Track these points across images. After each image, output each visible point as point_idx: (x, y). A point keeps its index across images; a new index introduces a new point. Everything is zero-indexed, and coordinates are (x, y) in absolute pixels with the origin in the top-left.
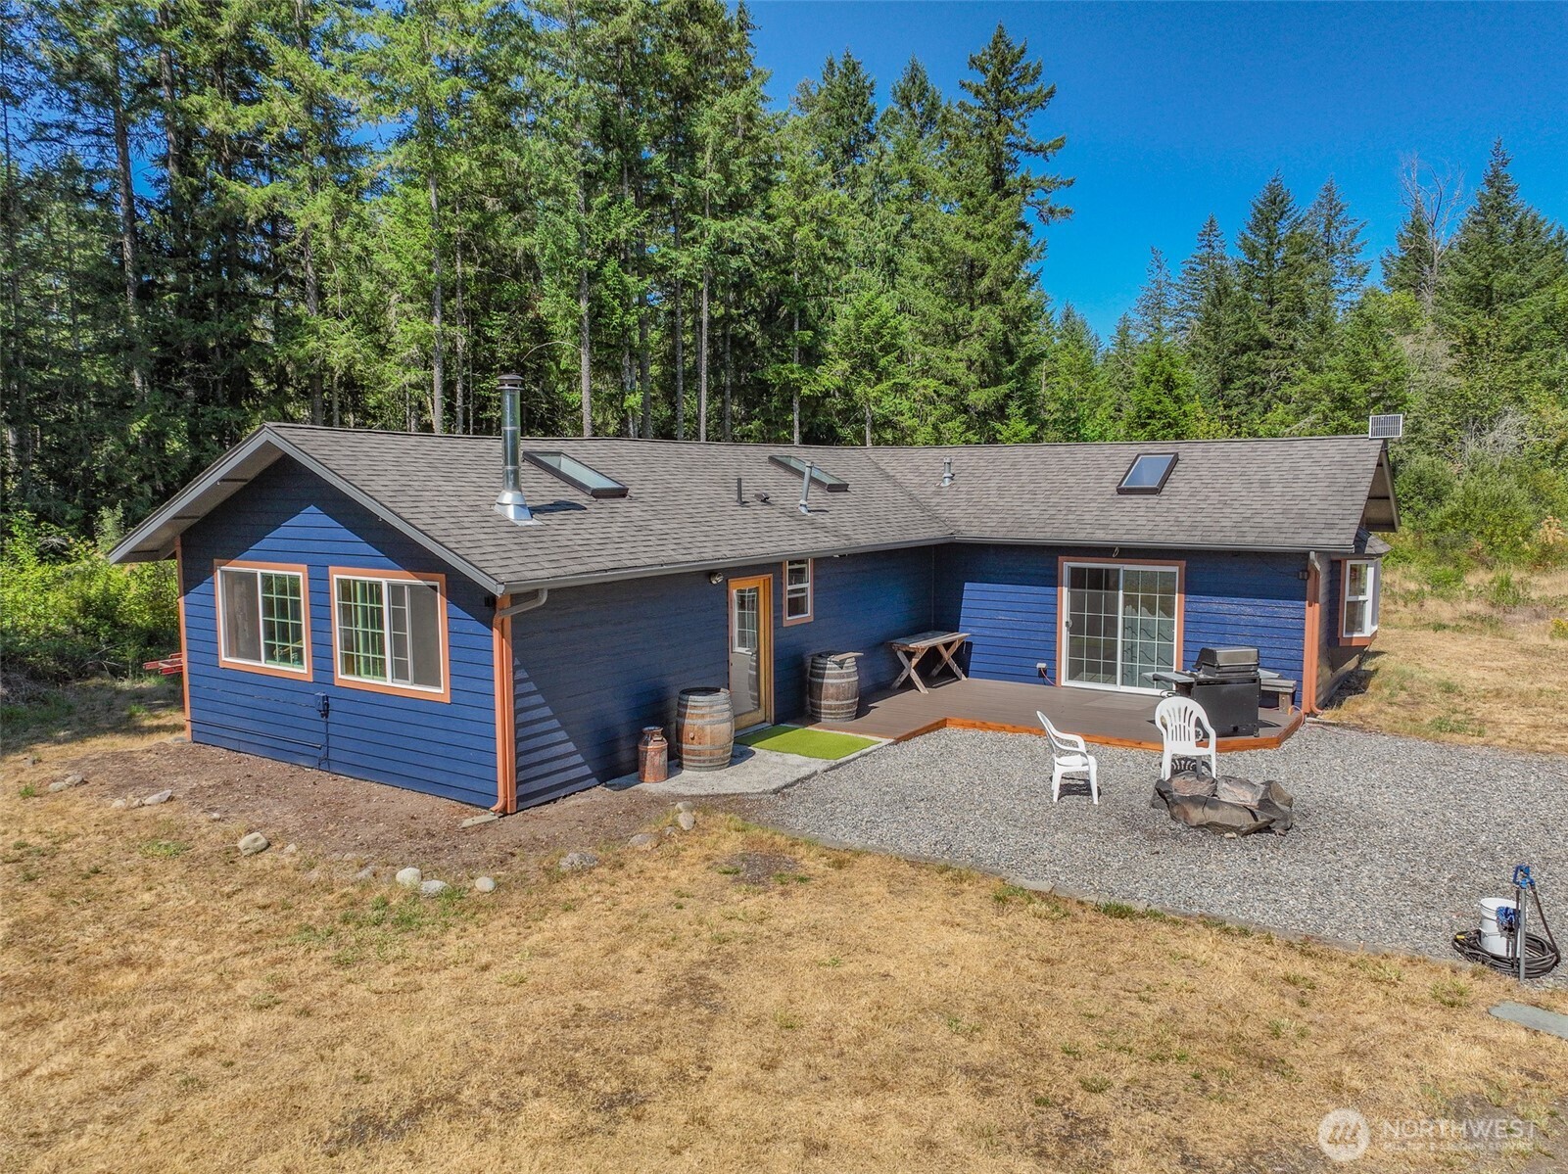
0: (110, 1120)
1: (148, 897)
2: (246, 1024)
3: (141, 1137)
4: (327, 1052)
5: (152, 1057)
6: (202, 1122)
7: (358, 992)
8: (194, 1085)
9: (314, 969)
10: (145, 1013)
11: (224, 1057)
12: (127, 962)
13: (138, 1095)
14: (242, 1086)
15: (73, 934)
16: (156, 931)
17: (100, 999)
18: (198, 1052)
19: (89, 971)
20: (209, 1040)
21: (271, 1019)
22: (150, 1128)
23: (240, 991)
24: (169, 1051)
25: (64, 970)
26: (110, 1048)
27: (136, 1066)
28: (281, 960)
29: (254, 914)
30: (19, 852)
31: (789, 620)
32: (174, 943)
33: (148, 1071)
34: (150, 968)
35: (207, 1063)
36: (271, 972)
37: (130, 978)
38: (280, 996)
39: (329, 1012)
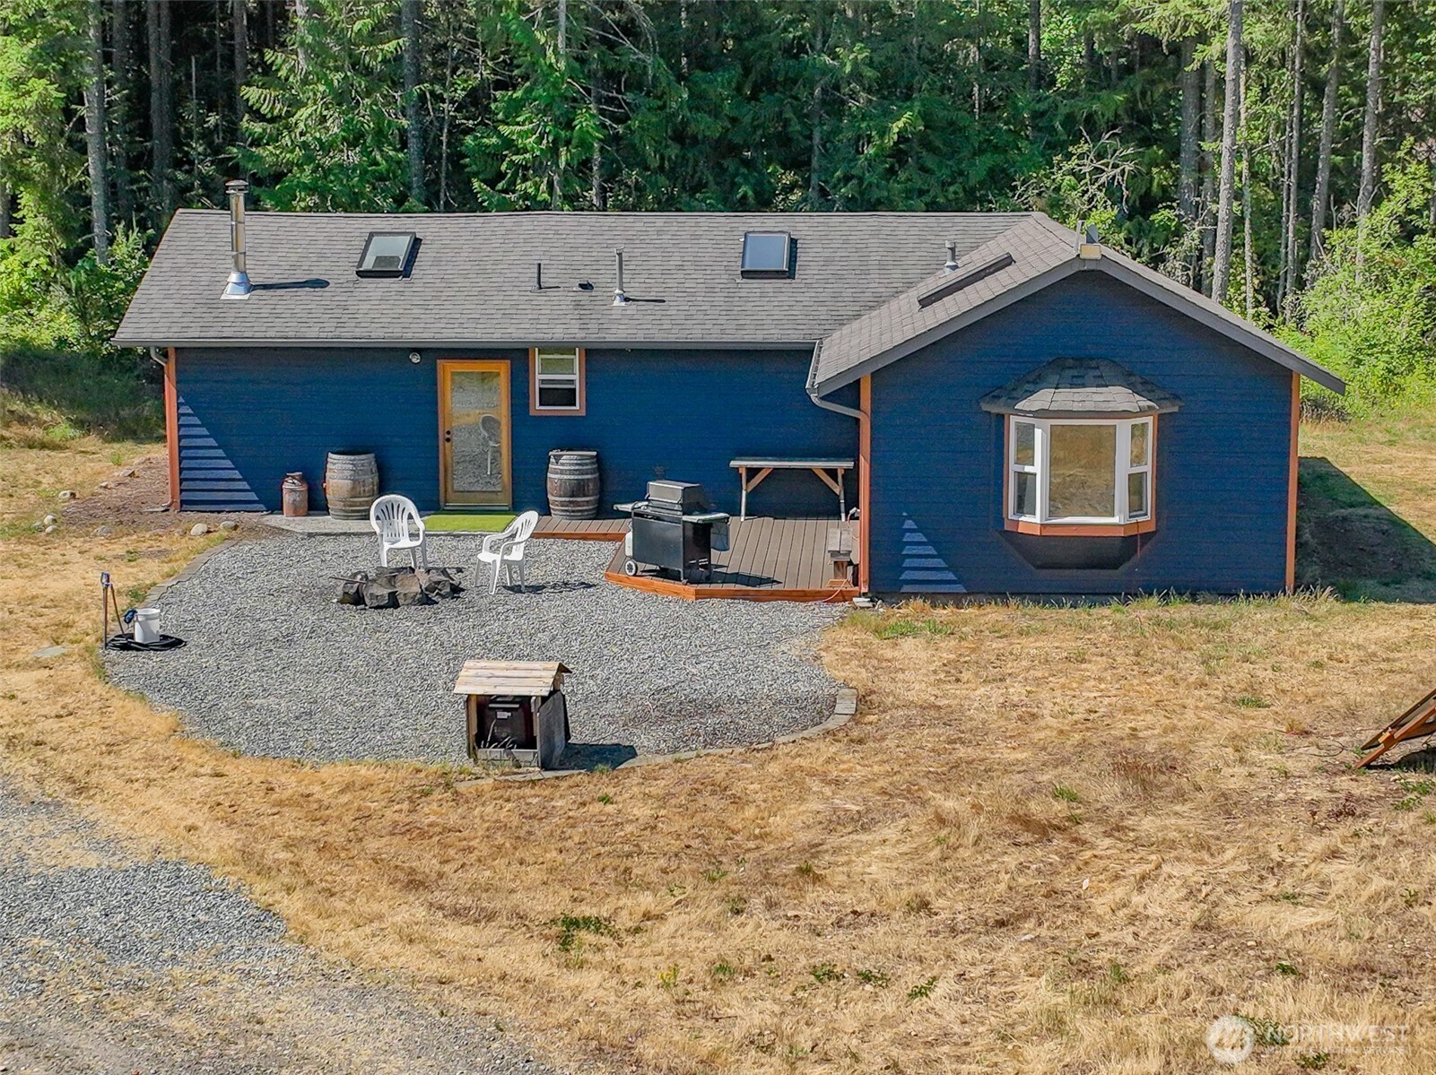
31: (537, 408)
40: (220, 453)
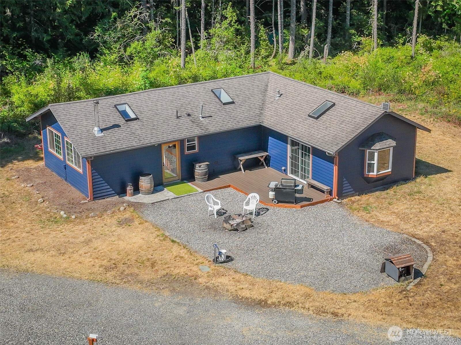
0: (3, 244)
1: (20, 210)
2: (24, 235)
3: (6, 246)
4: (32, 241)
5: (11, 237)
6: (13, 246)
7: (41, 233)
8: (14, 241)
9: (38, 228)
10: (12, 230)
11: (19, 239)
12: (12, 222)
13: (7, 241)
14: (19, 243)
15: (6, 215)
16: (18, 217)
17: (7, 227)
18: (16, 237)
19: (7, 222)
20: (18, 236)
21: (28, 234)
22: (7, 245)
23: (26, 230)
24: (13, 236)
25: (4, 221)
26: (6, 235)
27: (8, 238)
28: (34, 225)
29: (35, 216)
30: (3, 195)
31: (187, 152)
32: (20, 220)
33: (9, 239)
34: (15, 224)
35: (17, 239)
36: (31, 227)
37: (12, 224)
38: (31, 231)
39: (35, 235)
40: (104, 182)
